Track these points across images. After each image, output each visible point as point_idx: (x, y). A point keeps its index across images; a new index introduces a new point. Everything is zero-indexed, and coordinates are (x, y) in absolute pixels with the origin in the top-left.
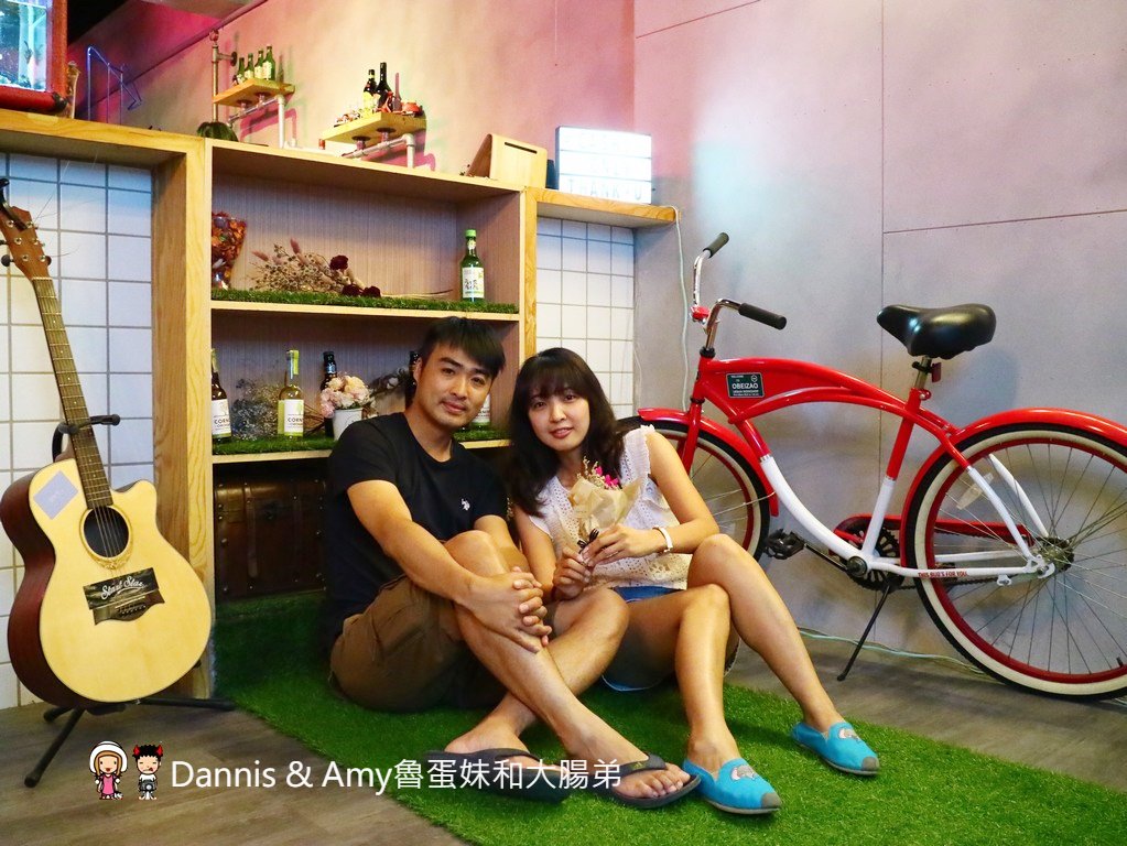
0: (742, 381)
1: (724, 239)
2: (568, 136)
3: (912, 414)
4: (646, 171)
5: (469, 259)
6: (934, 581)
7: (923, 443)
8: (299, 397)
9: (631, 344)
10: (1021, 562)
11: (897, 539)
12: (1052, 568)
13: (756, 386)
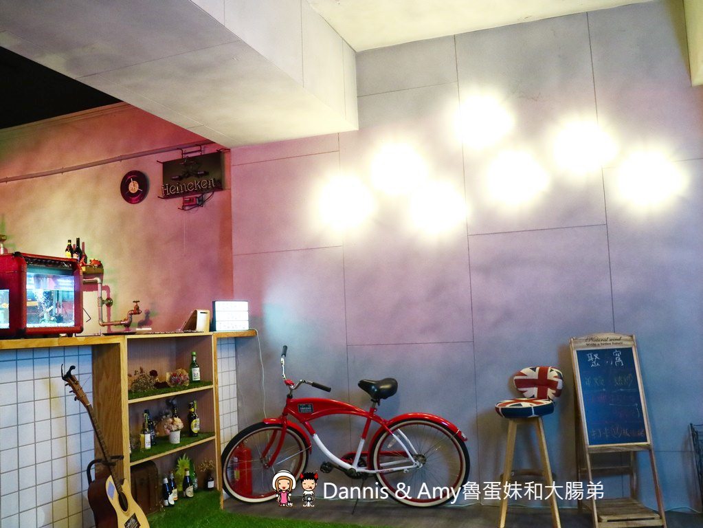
0: (304, 407)
1: (286, 348)
2: (219, 305)
3: (371, 416)
4: (246, 316)
5: (193, 365)
6: (381, 474)
7: (375, 426)
8: (149, 433)
9: (235, 385)
10: (411, 463)
11: (367, 460)
12: (422, 465)
13: (310, 408)
